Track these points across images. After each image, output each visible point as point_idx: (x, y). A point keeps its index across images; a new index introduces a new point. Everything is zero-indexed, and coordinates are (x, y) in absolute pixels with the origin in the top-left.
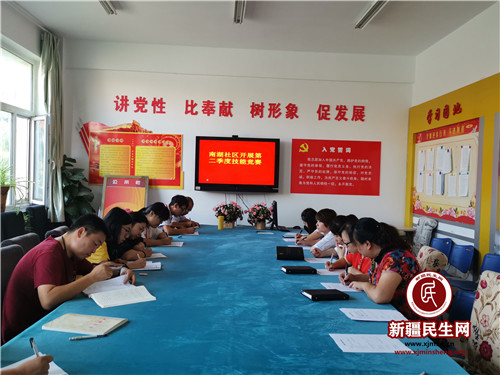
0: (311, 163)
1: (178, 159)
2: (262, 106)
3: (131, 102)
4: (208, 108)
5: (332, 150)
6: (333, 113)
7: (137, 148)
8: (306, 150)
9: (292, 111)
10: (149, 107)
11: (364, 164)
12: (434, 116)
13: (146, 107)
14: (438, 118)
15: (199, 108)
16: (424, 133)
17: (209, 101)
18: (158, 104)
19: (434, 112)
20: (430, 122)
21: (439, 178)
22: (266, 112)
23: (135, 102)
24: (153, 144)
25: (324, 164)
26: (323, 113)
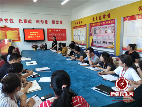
0: (52, 34)
1: (19, 34)
2: (39, 21)
3: (3, 20)
4: (25, 21)
5: (56, 31)
6: (56, 22)
7: (7, 32)
8: (50, 31)
9: (46, 22)
10: (9, 21)
11: (63, 34)
12: (77, 24)
13: (8, 21)
14: (78, 24)
15: (23, 21)
16: (75, 27)
17: (25, 20)
18: (11, 20)
19: (77, 23)
20: (76, 25)
21: (78, 36)
22: (40, 22)
23: (5, 20)
24: (11, 31)
25: (55, 34)
26: (53, 22)
